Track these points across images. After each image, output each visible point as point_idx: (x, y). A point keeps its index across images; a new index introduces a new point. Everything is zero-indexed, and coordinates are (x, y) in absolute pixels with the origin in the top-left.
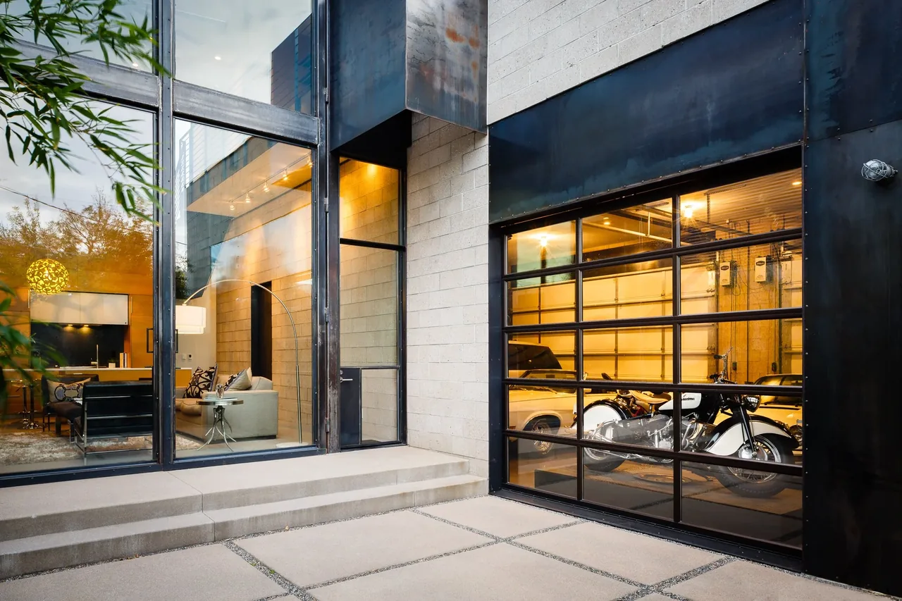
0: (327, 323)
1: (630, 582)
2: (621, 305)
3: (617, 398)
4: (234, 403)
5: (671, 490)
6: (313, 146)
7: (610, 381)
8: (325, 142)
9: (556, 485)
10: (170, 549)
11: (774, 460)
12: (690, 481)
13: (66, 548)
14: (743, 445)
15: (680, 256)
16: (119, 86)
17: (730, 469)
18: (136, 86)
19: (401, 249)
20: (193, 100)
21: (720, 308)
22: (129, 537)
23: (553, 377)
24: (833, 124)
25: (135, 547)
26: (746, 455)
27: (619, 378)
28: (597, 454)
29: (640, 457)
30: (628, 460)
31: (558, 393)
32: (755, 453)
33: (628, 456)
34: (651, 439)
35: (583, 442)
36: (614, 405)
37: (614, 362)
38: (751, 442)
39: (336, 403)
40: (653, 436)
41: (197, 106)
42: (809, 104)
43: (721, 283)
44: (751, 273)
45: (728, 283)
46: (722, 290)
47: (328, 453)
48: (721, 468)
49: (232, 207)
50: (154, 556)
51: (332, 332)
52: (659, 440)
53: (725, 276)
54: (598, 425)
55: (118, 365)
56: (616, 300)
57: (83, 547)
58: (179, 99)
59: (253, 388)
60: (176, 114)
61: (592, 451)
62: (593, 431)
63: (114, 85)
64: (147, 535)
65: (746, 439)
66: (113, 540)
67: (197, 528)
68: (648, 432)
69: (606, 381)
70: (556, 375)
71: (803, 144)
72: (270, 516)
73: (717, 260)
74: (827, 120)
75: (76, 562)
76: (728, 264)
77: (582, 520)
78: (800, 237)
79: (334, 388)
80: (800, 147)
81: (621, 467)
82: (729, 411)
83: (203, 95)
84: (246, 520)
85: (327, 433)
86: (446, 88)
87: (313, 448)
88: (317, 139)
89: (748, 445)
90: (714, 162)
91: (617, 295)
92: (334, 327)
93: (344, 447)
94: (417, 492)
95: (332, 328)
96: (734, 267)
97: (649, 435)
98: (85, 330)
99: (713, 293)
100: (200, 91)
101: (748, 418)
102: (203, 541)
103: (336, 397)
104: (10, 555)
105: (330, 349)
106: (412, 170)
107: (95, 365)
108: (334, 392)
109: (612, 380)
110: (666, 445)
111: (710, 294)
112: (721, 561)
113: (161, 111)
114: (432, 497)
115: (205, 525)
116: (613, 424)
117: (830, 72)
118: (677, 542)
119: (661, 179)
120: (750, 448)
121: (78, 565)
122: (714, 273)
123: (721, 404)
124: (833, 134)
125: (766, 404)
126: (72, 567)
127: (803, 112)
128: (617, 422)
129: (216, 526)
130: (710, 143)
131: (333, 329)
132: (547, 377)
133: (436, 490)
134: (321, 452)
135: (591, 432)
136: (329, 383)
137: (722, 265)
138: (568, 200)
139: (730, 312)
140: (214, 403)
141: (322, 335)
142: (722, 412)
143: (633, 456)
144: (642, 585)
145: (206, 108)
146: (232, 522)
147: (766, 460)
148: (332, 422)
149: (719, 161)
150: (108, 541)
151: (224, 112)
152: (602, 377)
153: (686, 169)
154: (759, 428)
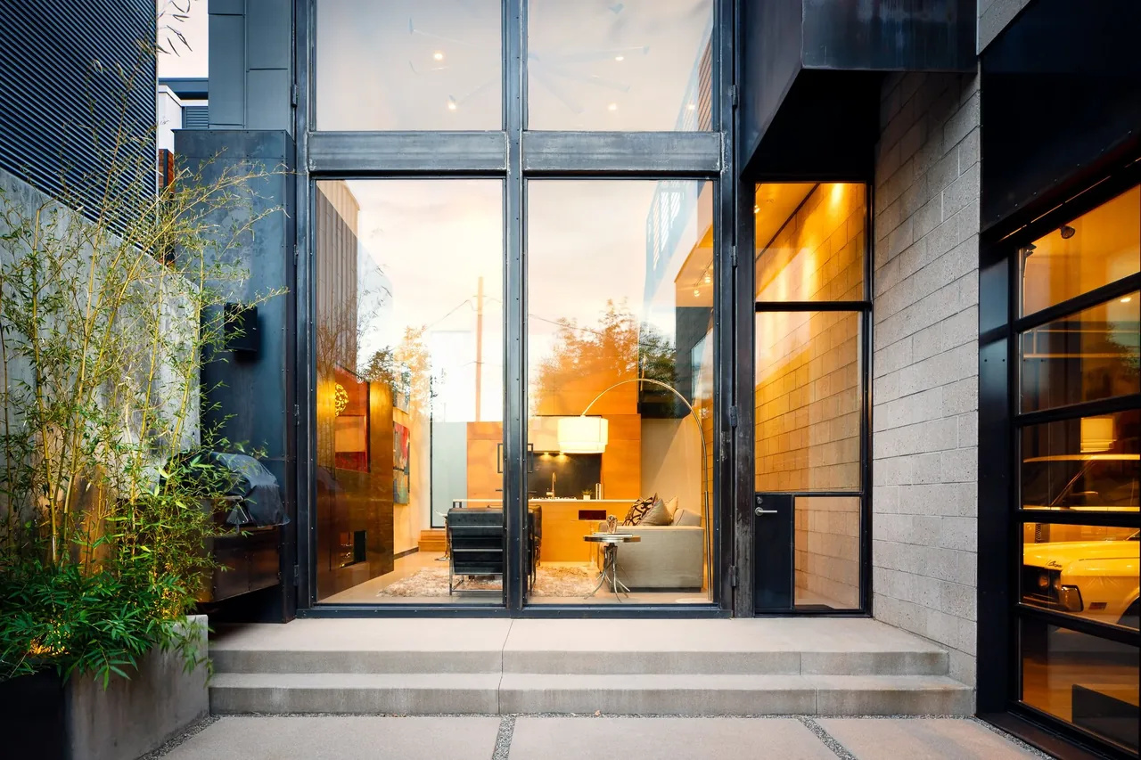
0: (734, 429)
4: (626, 540)
6: (714, 175)
8: (731, 164)
10: (444, 714)
13: (332, 691)
16: (462, 155)
18: (482, 150)
19: (866, 307)
20: (548, 151)
22: (398, 690)
25: (404, 703)
39: (748, 545)
41: (550, 156)
47: (734, 616)
49: (696, 292)
50: (424, 718)
51: (742, 441)
55: (593, 497)
57: (350, 693)
58: (530, 153)
59: (675, 522)
60: (529, 175)
63: (456, 156)
64: (418, 692)
66: (380, 691)
67: (476, 693)
72: (572, 693)
75: (341, 710)
79: (745, 523)
83: (559, 141)
84: (540, 692)
85: (733, 588)
86: (885, 14)
87: (713, 609)
88: (718, 164)
92: (745, 434)
93: (761, 610)
94: (820, 691)
95: (741, 436)
98: (562, 459)
100: (555, 137)
102: (484, 711)
103: (748, 537)
104: (280, 689)
105: (739, 465)
106: (881, 177)
107: (550, 496)
108: (745, 529)
113: (509, 173)
114: (851, 704)
115: (486, 691)
121: (344, 713)
126: (338, 714)
129: (500, 694)
131: (744, 438)
133: (860, 693)
134: (723, 615)
136: (738, 515)
140: (601, 539)
141: (727, 446)
145: (564, 157)
146: (522, 692)
148: (741, 571)
150: (374, 691)
151: (586, 157)
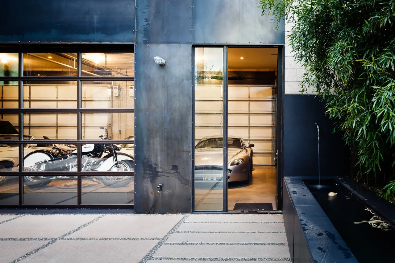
1: (45, 239)
2: (60, 101)
3: (53, 149)
5: (76, 191)
7: (47, 140)
9: (5, 200)
11: (127, 171)
12: (89, 185)
14: (114, 165)
15: (81, 81)
17: (108, 177)
21: (114, 106)
23: (10, 138)
24: (145, 39)
26: (115, 170)
27: (58, 138)
28: (34, 179)
29: (61, 177)
30: (54, 179)
31: (13, 148)
32: (119, 168)
33: (54, 178)
34: (68, 168)
35: (24, 173)
36: (47, 153)
37: (55, 130)
38: (117, 164)
40: (69, 166)
42: (137, 29)
43: (114, 95)
44: (127, 91)
45: (117, 95)
46: (114, 98)
48: (103, 177)
52: (72, 167)
53: (116, 92)
54: (35, 163)
56: (57, 98)
61: (32, 178)
62: (32, 167)
65: (115, 163)
68: (66, 164)
69: (46, 140)
70: (12, 137)
71: (134, 44)
73: (112, 84)
74: (143, 37)
76: (117, 87)
77: (21, 215)
78: (133, 80)
80: (133, 45)
81: (50, 184)
82: (108, 151)
89: (116, 165)
90: (97, 42)
91: (57, 95)
96: (120, 88)
97: (67, 166)
99: (110, 99)
101: (116, 154)
109: (50, 139)
110: (75, 170)
111: (109, 99)
112: (99, 218)
116: (45, 162)
117: (144, 19)
118: (78, 214)
119: (70, 43)
120: (117, 167)
122: (110, 90)
123: (104, 149)
124: (146, 43)
125: (130, 148)
127: (134, 31)
128: (48, 161)
130: (95, 33)
132: (5, 139)
135: (30, 167)
137: (114, 87)
138: (12, 41)
139: (118, 108)
142: (105, 152)
143: (57, 177)
144: (53, 239)
147: (123, 171)
149: (100, 42)
152: (43, 138)
153: (84, 41)
154: (120, 158)
